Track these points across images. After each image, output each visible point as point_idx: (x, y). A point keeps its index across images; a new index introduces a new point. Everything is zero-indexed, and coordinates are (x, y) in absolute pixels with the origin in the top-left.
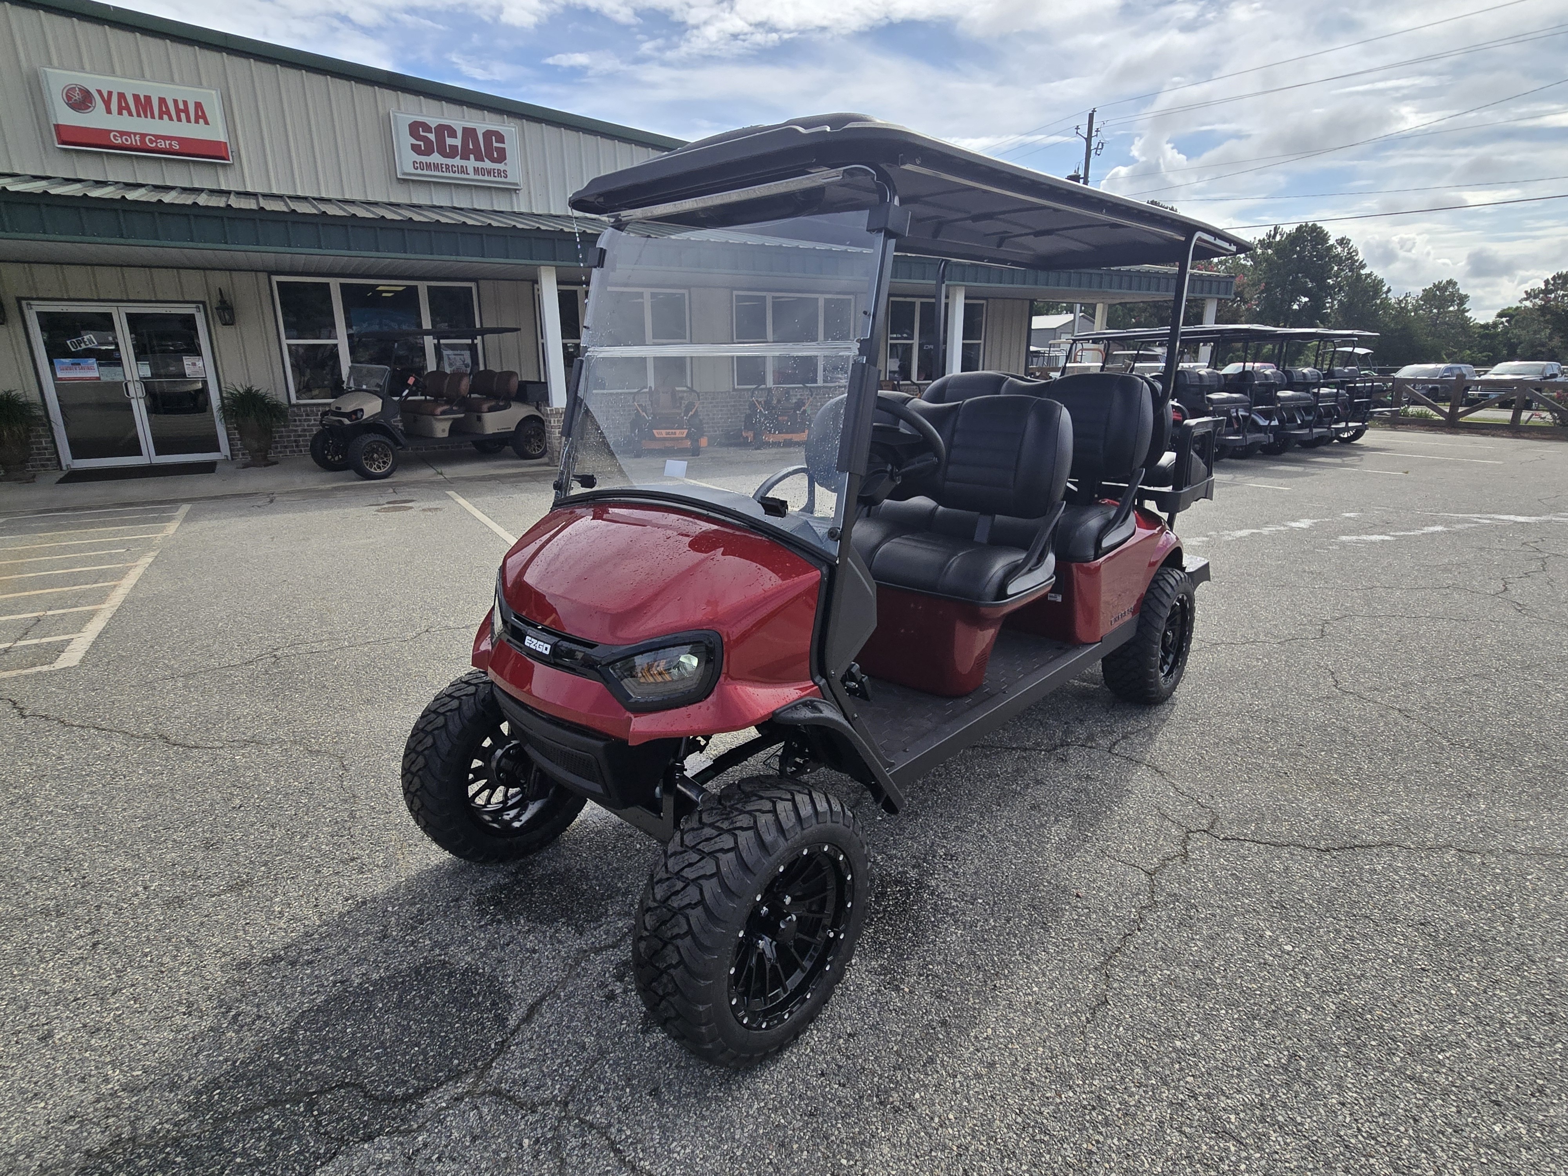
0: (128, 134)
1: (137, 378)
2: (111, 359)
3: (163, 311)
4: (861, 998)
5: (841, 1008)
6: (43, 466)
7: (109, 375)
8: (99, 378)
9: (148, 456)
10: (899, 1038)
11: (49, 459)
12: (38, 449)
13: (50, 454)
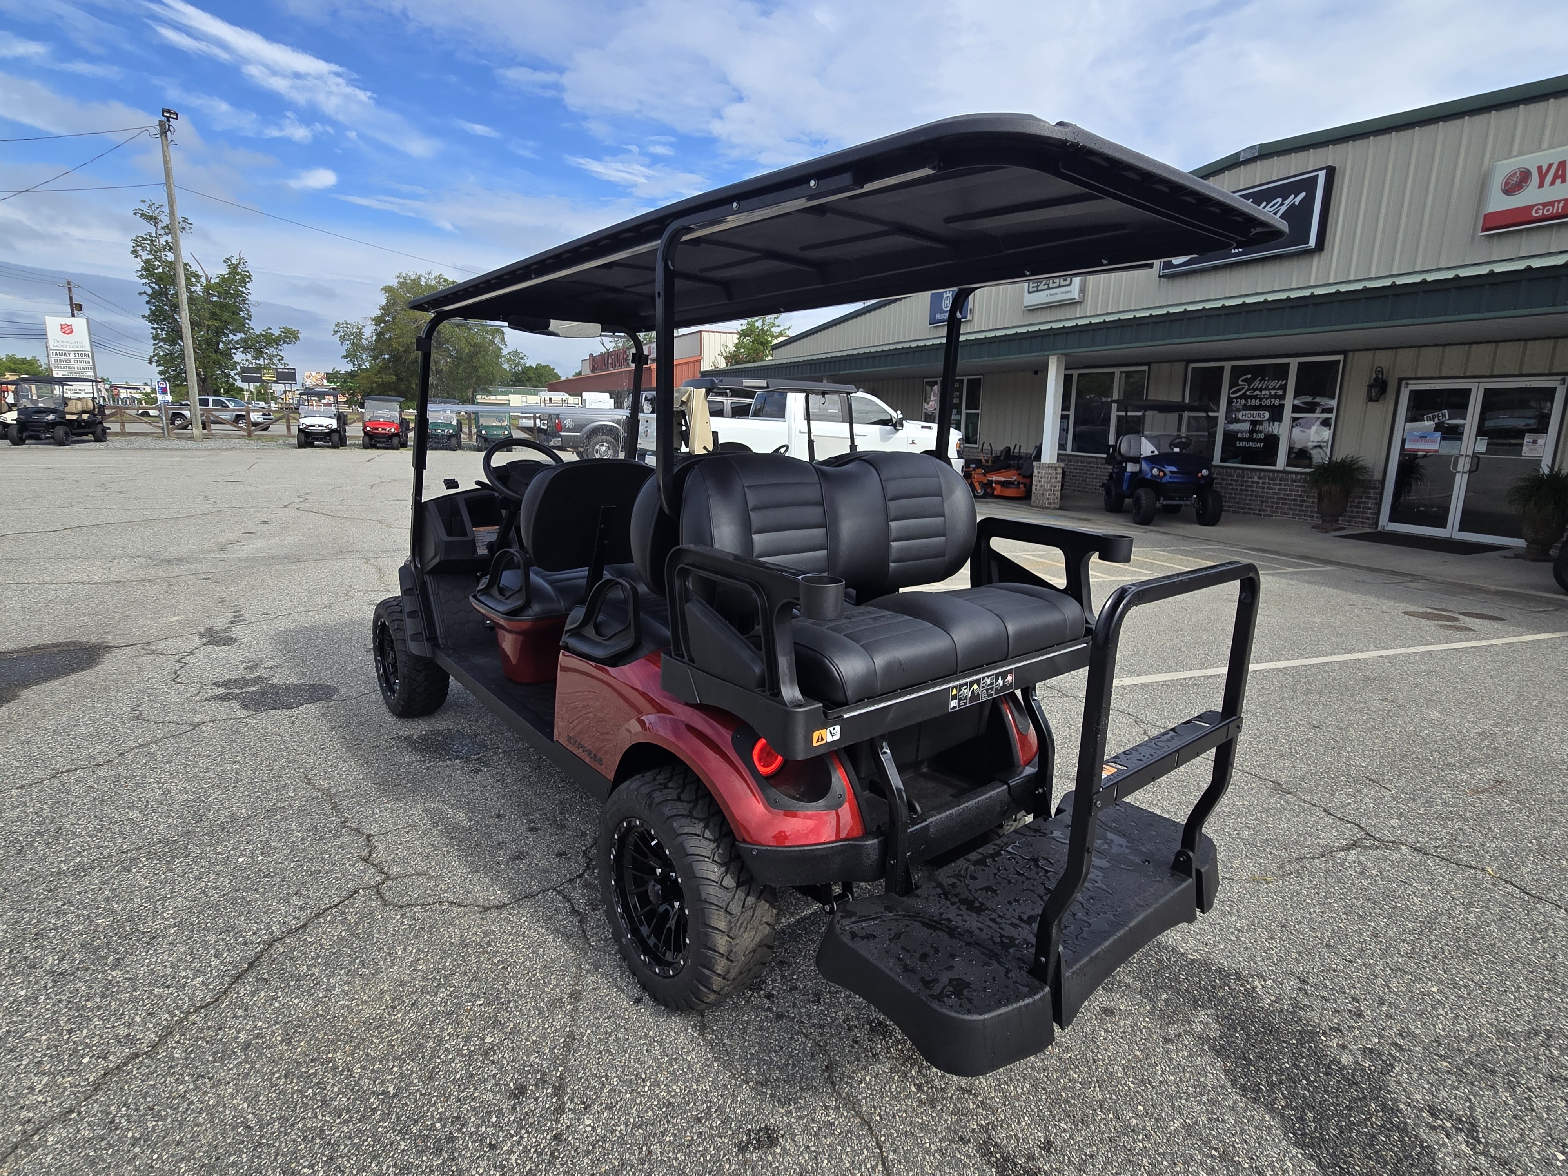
0: (1552, 204)
1: (1470, 453)
2: (1452, 433)
3: (1522, 385)
6: (1362, 523)
7: (1446, 448)
8: (1437, 451)
9: (1452, 530)
11: (1368, 518)
12: (1364, 508)
13: (1371, 514)
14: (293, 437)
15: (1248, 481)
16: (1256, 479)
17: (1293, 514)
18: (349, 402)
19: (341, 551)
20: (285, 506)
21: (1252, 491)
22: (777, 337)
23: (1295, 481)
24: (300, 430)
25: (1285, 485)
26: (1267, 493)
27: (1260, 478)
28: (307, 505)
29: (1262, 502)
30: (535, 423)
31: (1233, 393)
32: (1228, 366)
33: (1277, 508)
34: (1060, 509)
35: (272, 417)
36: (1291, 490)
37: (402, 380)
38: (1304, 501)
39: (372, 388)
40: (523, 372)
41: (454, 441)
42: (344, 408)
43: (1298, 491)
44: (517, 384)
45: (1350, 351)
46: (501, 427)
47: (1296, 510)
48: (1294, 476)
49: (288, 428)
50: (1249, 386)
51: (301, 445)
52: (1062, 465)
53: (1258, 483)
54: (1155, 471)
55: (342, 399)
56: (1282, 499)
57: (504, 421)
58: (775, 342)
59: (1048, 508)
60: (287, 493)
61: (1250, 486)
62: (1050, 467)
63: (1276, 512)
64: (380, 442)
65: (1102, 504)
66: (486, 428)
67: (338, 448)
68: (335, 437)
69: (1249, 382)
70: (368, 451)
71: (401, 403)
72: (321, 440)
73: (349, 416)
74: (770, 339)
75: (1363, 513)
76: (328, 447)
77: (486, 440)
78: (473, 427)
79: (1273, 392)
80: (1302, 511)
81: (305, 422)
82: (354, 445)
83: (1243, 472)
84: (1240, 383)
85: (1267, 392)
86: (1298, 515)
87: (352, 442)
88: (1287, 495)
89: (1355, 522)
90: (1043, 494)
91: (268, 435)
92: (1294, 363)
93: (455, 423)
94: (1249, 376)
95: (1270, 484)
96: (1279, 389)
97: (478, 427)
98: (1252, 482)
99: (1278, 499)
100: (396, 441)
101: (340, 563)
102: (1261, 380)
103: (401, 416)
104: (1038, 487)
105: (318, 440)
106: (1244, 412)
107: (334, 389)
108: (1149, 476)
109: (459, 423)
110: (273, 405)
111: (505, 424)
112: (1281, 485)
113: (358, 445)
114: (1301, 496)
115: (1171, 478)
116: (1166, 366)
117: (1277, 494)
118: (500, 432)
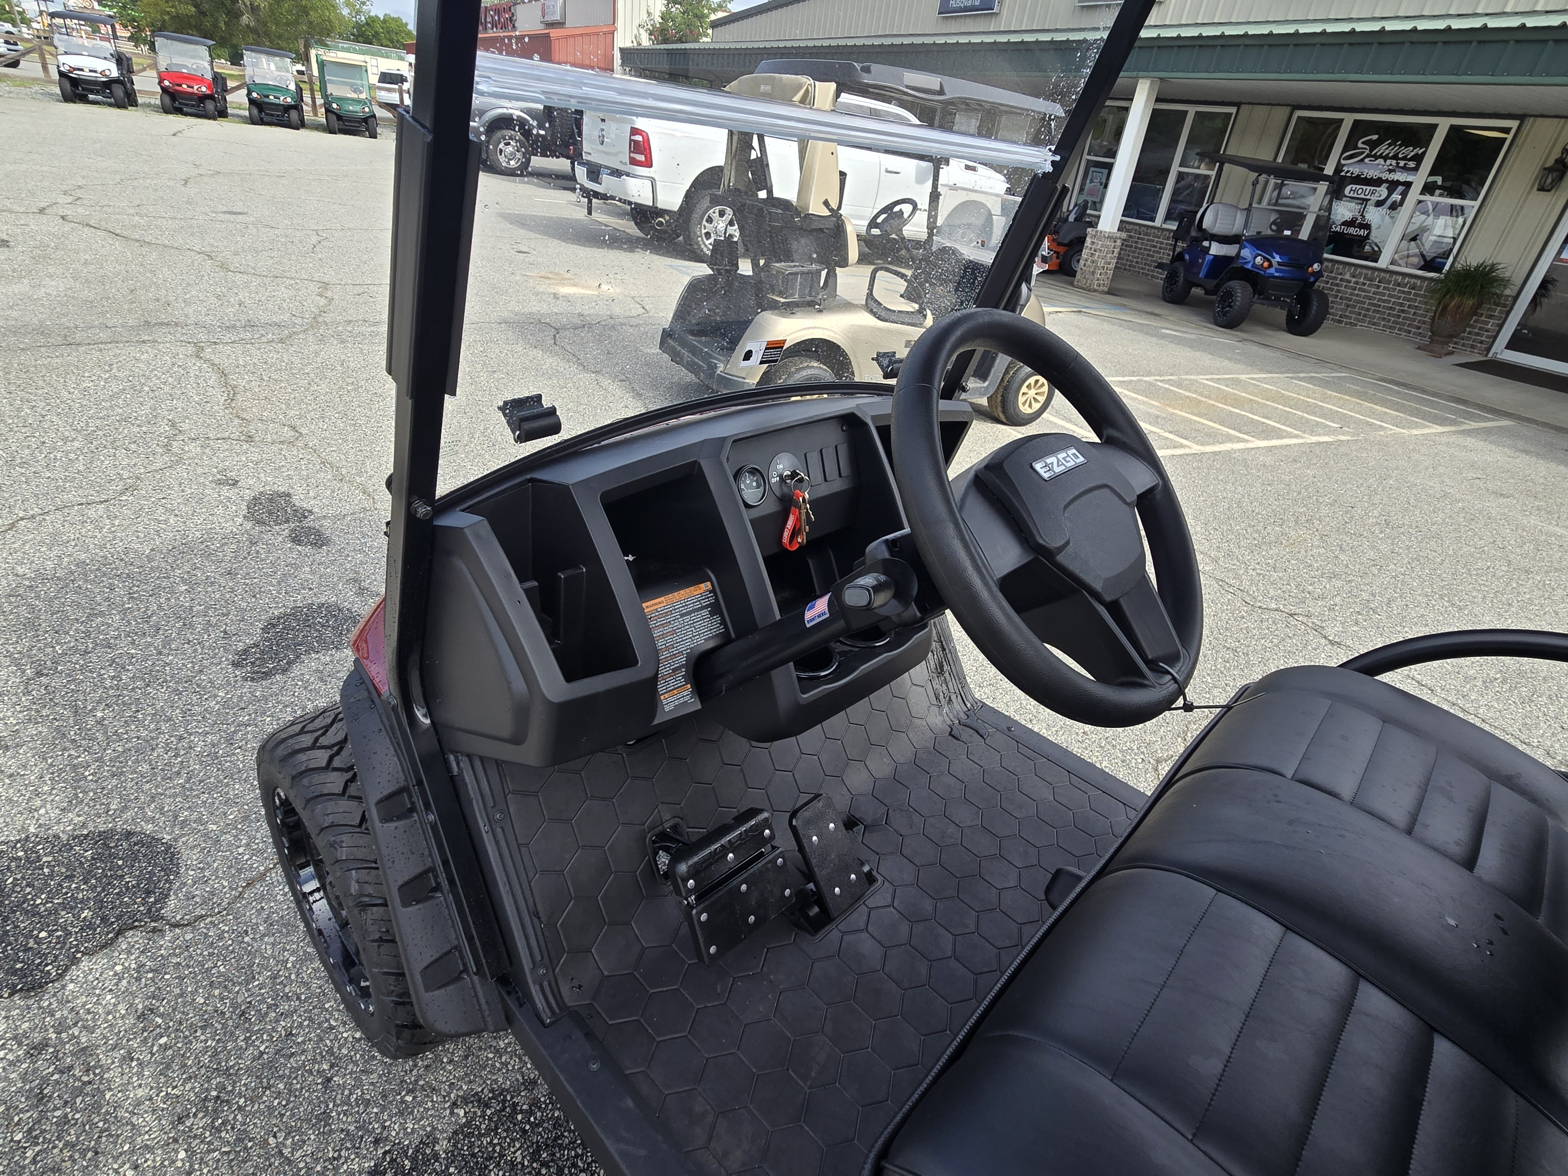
4: (383, 1109)
5: (380, 1076)
6: (1472, 347)
10: (286, 1152)
11: (1481, 342)
12: (1480, 328)
13: (1487, 337)
14: (52, 82)
15: (1336, 279)
16: (1347, 277)
17: (1384, 326)
18: (135, 39)
19: (147, 323)
20: (42, 211)
21: (1338, 291)
22: (714, 11)
23: (1399, 285)
24: (62, 74)
25: (1385, 288)
26: (1357, 295)
27: (1353, 276)
28: (80, 210)
29: (1348, 306)
30: (402, 100)
31: (1345, 159)
32: (1349, 119)
33: (1365, 316)
34: (1110, 292)
35: (20, 47)
36: (1390, 296)
37: (204, 14)
38: (1403, 311)
39: (164, 21)
40: (367, 24)
41: (294, 114)
42: (127, 48)
43: (1399, 298)
44: (360, 39)
45: (1531, 116)
46: (358, 101)
47: (1389, 321)
48: (1400, 279)
49: (45, 67)
50: (1371, 151)
51: (67, 98)
52: (1124, 235)
53: (1349, 282)
54: (1259, 260)
55: (122, 32)
56: (1375, 305)
57: (361, 93)
58: (713, 17)
59: (1095, 291)
60: (46, 184)
61: (1337, 285)
62: (1111, 237)
63: (1363, 321)
64: (187, 105)
65: (1159, 291)
66: (339, 99)
67: (125, 108)
68: (119, 91)
69: (1373, 145)
70: (171, 116)
71: (209, 47)
72: (97, 93)
73: (134, 60)
74: (706, 11)
75: (1478, 334)
76: (110, 105)
77: (339, 117)
78: (318, 95)
79: (1402, 163)
80: (1398, 323)
81: (69, 62)
82: (149, 105)
83: (1333, 266)
84: (1360, 145)
85: (1394, 162)
86: (1391, 327)
87: (147, 101)
88: (1384, 301)
89: (1463, 345)
90: (1093, 273)
91: (16, 77)
92: (1444, 125)
93: (292, 87)
94: (1375, 137)
95: (1364, 284)
96: (1411, 159)
97: (325, 96)
98: (1341, 280)
99: (1369, 304)
100: (210, 106)
101: (147, 354)
102: (1390, 145)
103: (212, 69)
104: (1089, 263)
105: (92, 92)
106: (1354, 186)
107: (110, 16)
108: (1249, 266)
109: (300, 90)
110: (24, 30)
111: (363, 96)
112: (1378, 287)
113: (155, 106)
114: (1401, 304)
115: (1277, 270)
116: (1262, 110)
117: (1370, 298)
118: (358, 108)
